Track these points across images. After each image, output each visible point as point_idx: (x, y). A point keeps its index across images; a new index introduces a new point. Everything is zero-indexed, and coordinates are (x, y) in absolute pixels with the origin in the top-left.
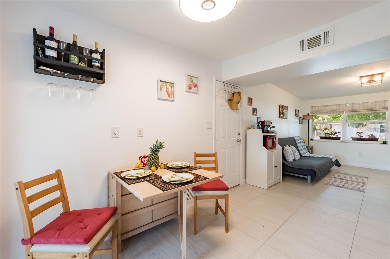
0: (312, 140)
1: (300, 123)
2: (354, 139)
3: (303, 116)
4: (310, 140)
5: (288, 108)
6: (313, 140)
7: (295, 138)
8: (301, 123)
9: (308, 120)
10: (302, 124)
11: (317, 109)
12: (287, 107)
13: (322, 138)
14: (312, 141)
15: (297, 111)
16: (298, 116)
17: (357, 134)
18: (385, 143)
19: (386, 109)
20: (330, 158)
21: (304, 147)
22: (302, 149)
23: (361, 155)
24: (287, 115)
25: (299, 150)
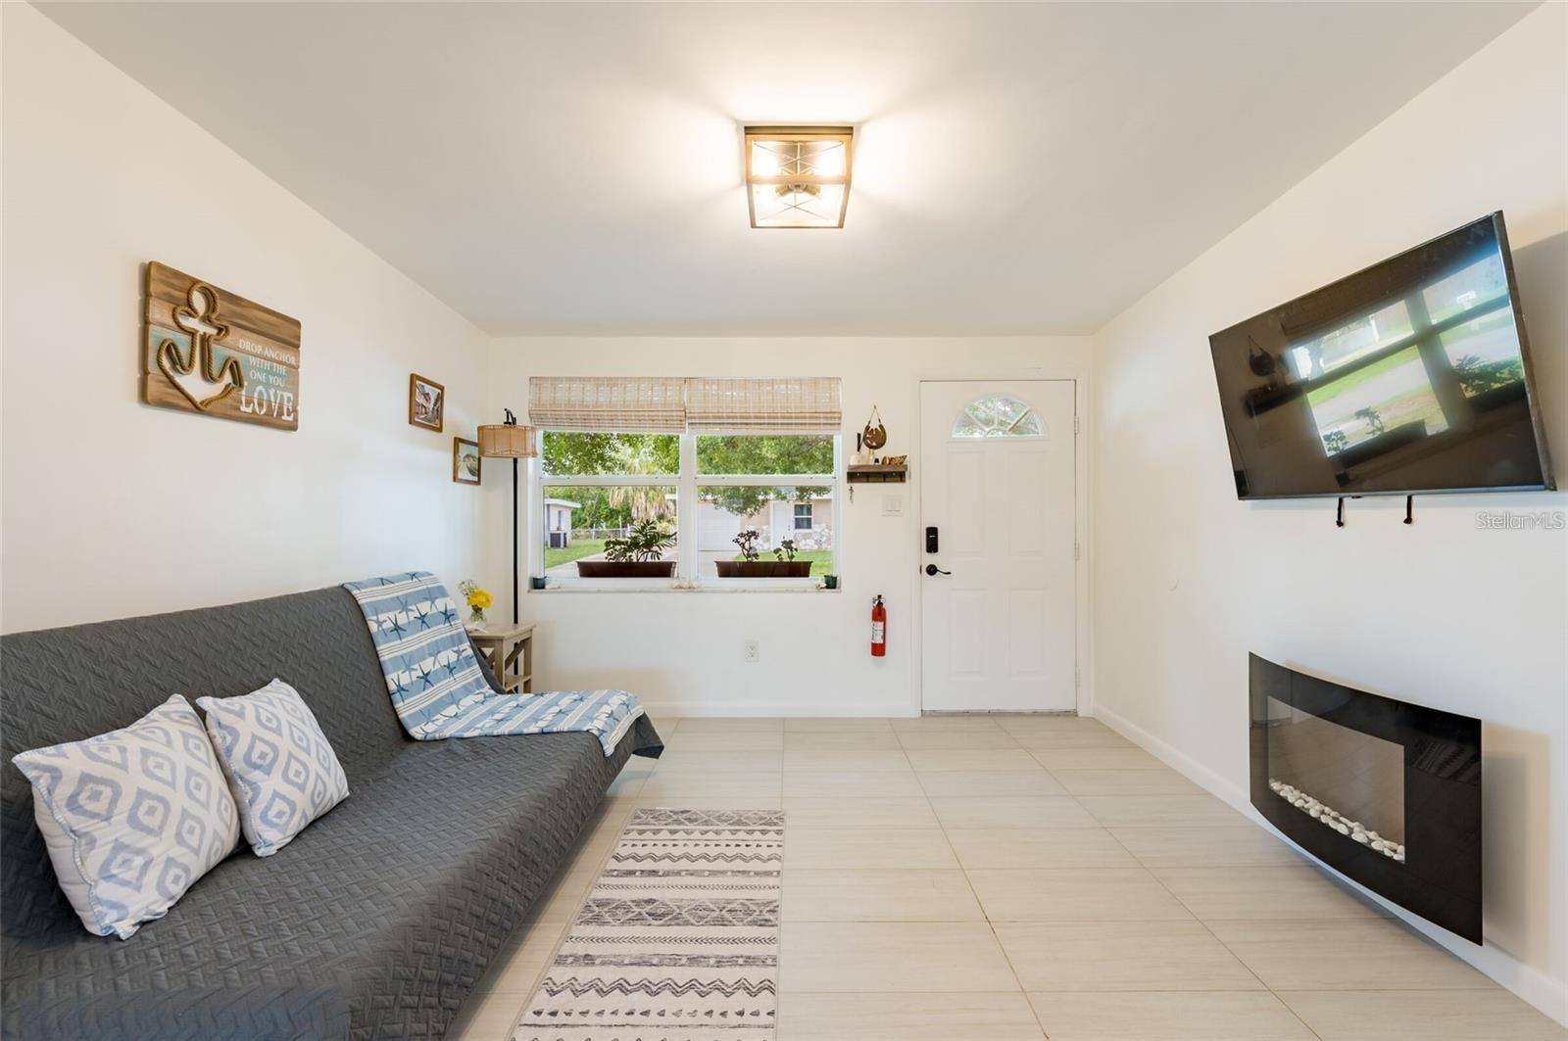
0: (538, 584)
1: (455, 479)
2: (727, 570)
3: (480, 429)
4: (524, 585)
5: (299, 338)
6: (543, 587)
8: (464, 474)
9: (515, 461)
10: (478, 483)
11: (561, 395)
12: (298, 324)
13: (589, 570)
14: (538, 594)
15: (433, 392)
16: (440, 430)
17: (737, 541)
18: (832, 583)
19: (835, 418)
20: (593, 734)
21: (456, 649)
22: (422, 675)
23: (752, 651)
24: (289, 398)
25: (392, 687)
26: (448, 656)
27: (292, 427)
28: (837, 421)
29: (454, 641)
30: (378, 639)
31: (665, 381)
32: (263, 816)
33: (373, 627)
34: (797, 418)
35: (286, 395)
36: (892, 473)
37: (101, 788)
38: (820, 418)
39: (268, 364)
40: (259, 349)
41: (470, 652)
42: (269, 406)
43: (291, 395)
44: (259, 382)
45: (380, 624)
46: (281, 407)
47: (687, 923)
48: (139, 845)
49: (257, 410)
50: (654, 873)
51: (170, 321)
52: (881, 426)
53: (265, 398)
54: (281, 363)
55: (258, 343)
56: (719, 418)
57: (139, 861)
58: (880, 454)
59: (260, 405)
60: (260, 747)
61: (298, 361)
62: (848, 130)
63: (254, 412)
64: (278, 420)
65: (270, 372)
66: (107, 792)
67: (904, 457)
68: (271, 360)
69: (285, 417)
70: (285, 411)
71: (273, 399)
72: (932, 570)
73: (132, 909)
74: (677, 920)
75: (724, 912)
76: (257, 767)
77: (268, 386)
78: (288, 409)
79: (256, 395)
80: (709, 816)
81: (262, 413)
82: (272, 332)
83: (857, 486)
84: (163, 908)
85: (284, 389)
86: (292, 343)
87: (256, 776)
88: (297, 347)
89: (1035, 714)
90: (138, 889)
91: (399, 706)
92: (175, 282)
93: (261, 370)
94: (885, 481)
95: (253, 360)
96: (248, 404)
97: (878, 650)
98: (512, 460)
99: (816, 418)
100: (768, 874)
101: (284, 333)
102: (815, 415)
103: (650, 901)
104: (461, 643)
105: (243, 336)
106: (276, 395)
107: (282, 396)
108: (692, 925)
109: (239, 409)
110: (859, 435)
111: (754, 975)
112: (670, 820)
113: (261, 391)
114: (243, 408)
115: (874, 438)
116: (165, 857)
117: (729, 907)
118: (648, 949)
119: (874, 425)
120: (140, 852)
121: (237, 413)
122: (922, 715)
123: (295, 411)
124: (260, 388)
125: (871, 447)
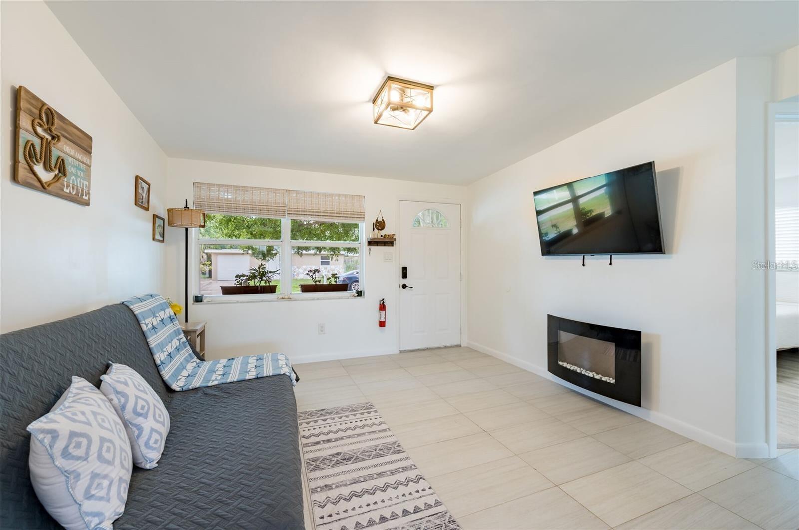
0: (198, 299)
1: (154, 239)
2: (306, 289)
3: (169, 211)
4: (191, 300)
5: (91, 147)
6: (201, 301)
7: (138, 309)
8: (158, 237)
9: (187, 229)
10: (163, 241)
11: (214, 194)
13: (227, 291)
14: (198, 305)
15: (146, 187)
16: (147, 210)
17: (307, 274)
18: (359, 294)
19: (362, 215)
20: (286, 375)
21: (178, 338)
22: (168, 354)
23: (321, 328)
24: (86, 185)
25: (158, 362)
26: (175, 343)
27: (87, 204)
28: (363, 217)
29: (177, 333)
30: (148, 334)
31: (275, 191)
32: (147, 445)
33: (144, 328)
34: (344, 214)
35: (85, 183)
36: (388, 242)
37: (81, 439)
38: (355, 215)
39: (77, 162)
40: (73, 152)
41: (184, 339)
42: (77, 190)
43: (87, 183)
44: (73, 174)
45: (146, 325)
46: (82, 191)
47: (363, 460)
48: (105, 473)
49: (72, 191)
50: (329, 441)
51: (30, 128)
52: (383, 220)
53: (75, 184)
54: (83, 162)
55: (72, 148)
56: (304, 212)
57: (106, 483)
58: (383, 233)
59: (73, 188)
60: (141, 403)
61: (91, 162)
62: (432, 88)
63: (70, 192)
64: (80, 199)
65: (78, 168)
66: (85, 441)
67: (394, 235)
68: (78, 160)
69: (84, 197)
70: (85, 194)
71: (79, 186)
72: (404, 286)
73: (107, 514)
74: (357, 459)
75: (377, 451)
76: (140, 415)
77: (77, 176)
78: (86, 192)
79: (71, 183)
80: (337, 410)
81: (74, 194)
82: (79, 142)
83: (372, 248)
84: (122, 509)
85: (84, 179)
86: (88, 151)
87: (140, 420)
88: (91, 153)
89: (446, 347)
90: (108, 500)
91: (163, 373)
92: (33, 101)
93: (74, 166)
94: (385, 246)
95: (70, 159)
96: (67, 187)
97: (382, 324)
98: (185, 229)
99: (353, 214)
100: (384, 430)
101: (84, 143)
102: (352, 213)
103: (338, 454)
104: (180, 334)
105: (66, 143)
106: (80, 182)
107: (83, 183)
108: (367, 460)
109: (63, 190)
110: (373, 224)
111: (412, 474)
112: (318, 415)
113: (74, 180)
114: (65, 190)
115: (380, 225)
116: (118, 478)
117: (378, 448)
118: (355, 475)
119: (380, 220)
120: (105, 477)
121: (61, 193)
122: (400, 352)
123: (89, 194)
124: (73, 177)
125: (378, 230)
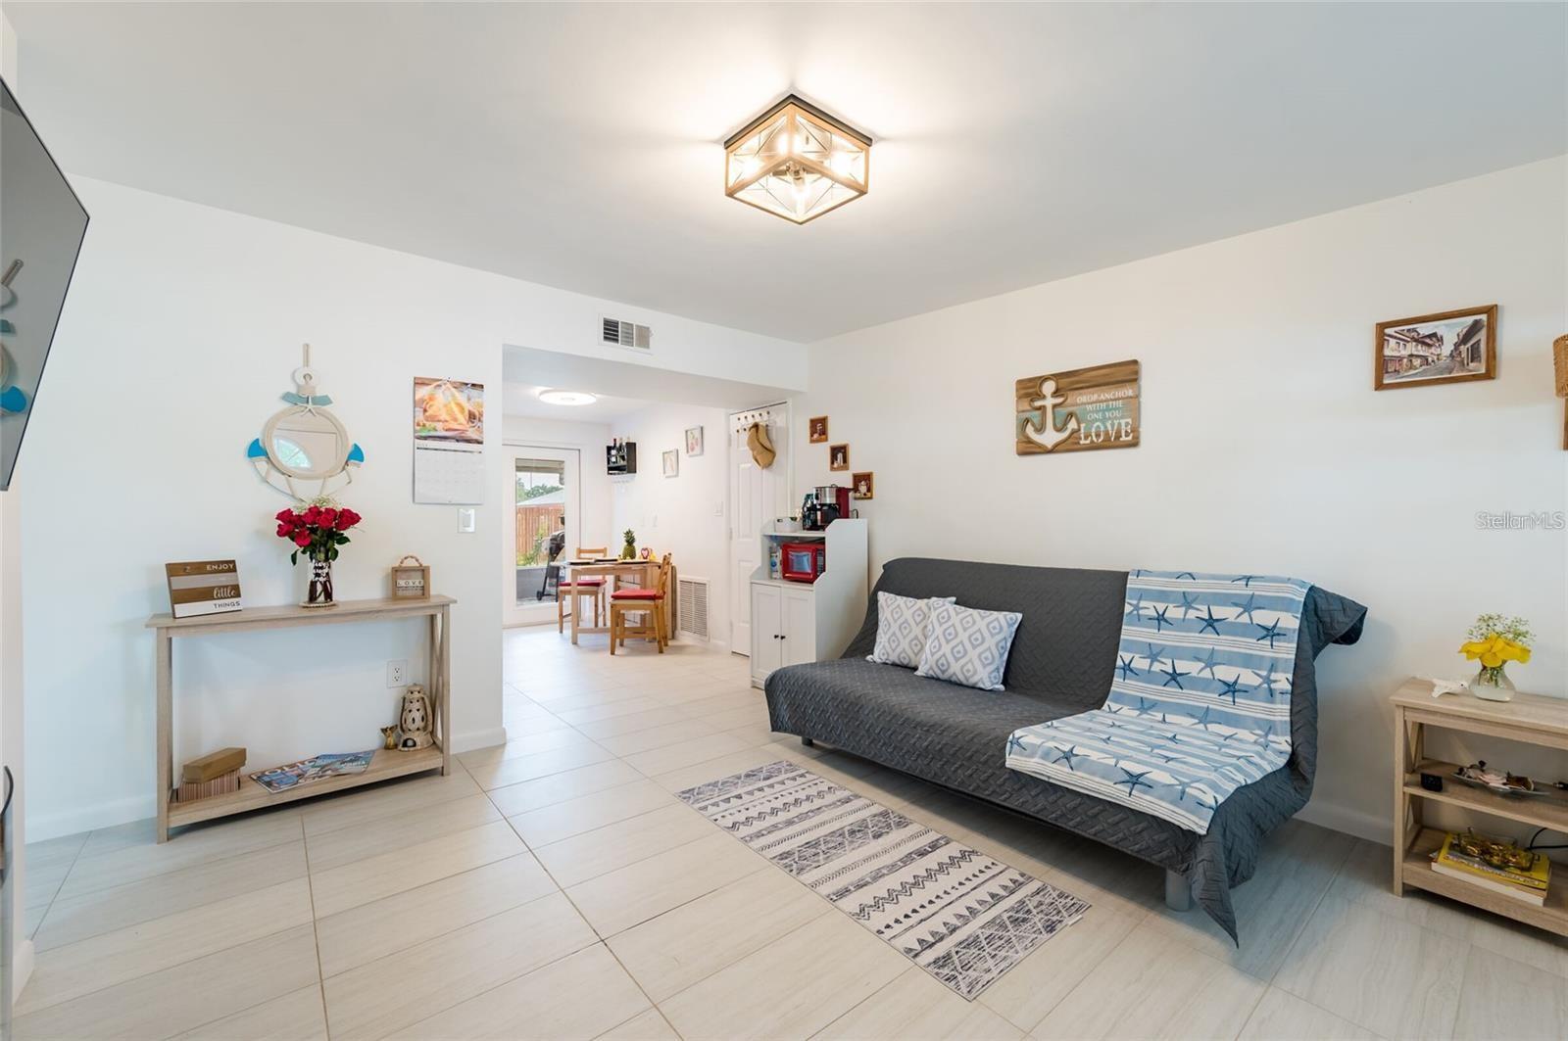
5: (1136, 373)
25: (1119, 663)
27: (1134, 444)
30: (1128, 619)
33: (1128, 608)
35: (1123, 422)
39: (1103, 405)
40: (1095, 397)
42: (1107, 433)
44: (1096, 420)
45: (1137, 608)
46: (1119, 432)
49: (1095, 439)
51: (1029, 408)
53: (1102, 428)
54: (1117, 399)
55: (1093, 393)
59: (1098, 435)
61: (1136, 391)
63: (1092, 442)
64: (1117, 442)
65: (1108, 409)
68: (1107, 401)
69: (1123, 438)
70: (1123, 434)
71: (1110, 428)
77: (1104, 420)
78: (1126, 432)
79: (1093, 430)
81: (1100, 440)
82: (1112, 380)
85: (1122, 417)
86: (1132, 379)
88: (1135, 380)
93: (1097, 412)
95: (1089, 407)
96: (1086, 438)
100: (843, 893)
101: (1126, 374)
105: (1081, 394)
106: (1113, 425)
107: (1120, 424)
109: (1079, 443)
113: (1098, 427)
114: (1082, 442)
121: (1076, 447)
123: (1135, 431)
